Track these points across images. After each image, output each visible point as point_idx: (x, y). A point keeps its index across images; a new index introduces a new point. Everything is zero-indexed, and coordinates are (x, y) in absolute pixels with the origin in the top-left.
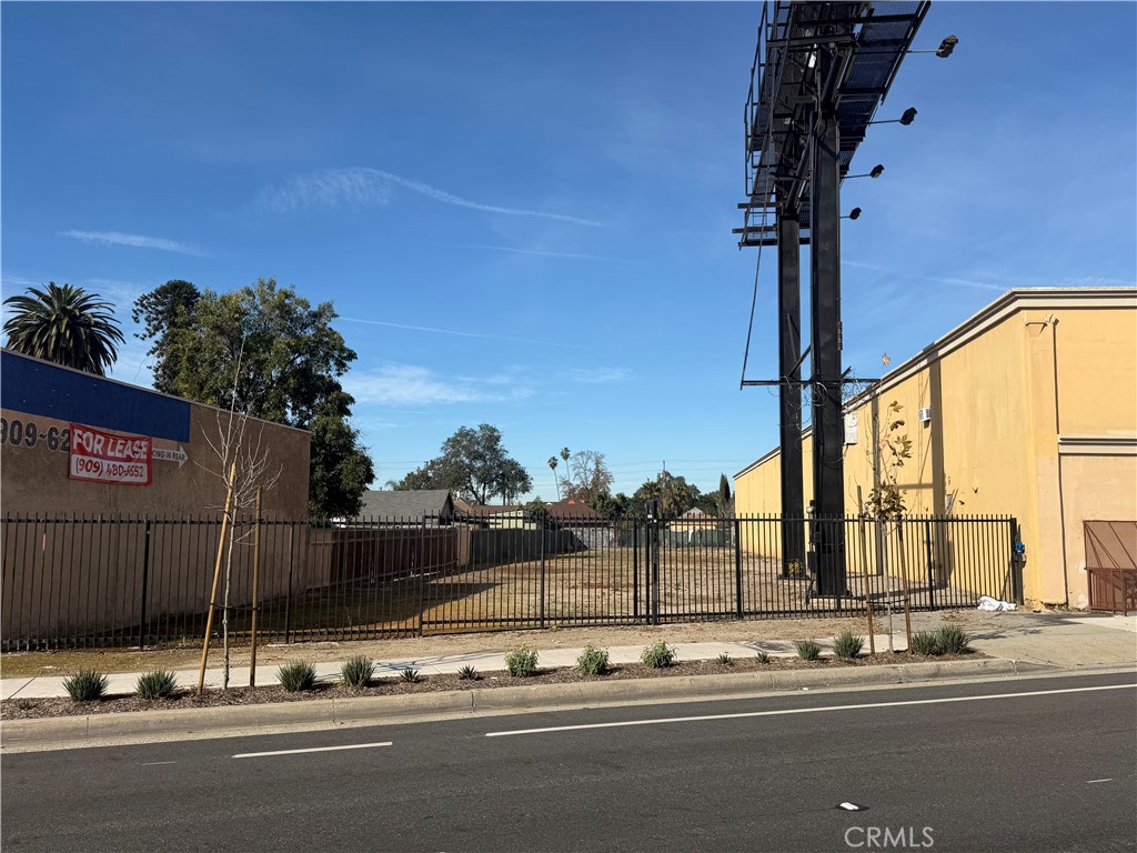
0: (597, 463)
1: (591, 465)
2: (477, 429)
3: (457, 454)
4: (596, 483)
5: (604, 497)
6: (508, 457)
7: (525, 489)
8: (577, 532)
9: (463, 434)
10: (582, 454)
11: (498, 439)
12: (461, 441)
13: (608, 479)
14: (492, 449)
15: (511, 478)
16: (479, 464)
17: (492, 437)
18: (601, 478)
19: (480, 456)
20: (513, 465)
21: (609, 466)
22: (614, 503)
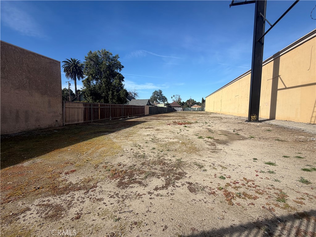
0: (179, 97)
1: (178, 97)
2: (158, 91)
3: (155, 95)
4: (179, 100)
5: (180, 102)
6: (163, 95)
7: (166, 101)
8: (175, 108)
9: (156, 91)
10: (176, 95)
11: (162, 92)
12: (155, 93)
13: (181, 99)
14: (161, 94)
15: (164, 99)
16: (158, 97)
17: (161, 92)
18: (180, 99)
19: (159, 95)
20: (164, 97)
21: (181, 97)
22: (182, 103)
